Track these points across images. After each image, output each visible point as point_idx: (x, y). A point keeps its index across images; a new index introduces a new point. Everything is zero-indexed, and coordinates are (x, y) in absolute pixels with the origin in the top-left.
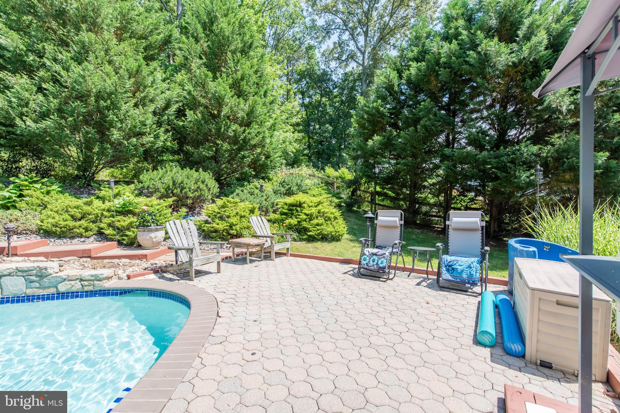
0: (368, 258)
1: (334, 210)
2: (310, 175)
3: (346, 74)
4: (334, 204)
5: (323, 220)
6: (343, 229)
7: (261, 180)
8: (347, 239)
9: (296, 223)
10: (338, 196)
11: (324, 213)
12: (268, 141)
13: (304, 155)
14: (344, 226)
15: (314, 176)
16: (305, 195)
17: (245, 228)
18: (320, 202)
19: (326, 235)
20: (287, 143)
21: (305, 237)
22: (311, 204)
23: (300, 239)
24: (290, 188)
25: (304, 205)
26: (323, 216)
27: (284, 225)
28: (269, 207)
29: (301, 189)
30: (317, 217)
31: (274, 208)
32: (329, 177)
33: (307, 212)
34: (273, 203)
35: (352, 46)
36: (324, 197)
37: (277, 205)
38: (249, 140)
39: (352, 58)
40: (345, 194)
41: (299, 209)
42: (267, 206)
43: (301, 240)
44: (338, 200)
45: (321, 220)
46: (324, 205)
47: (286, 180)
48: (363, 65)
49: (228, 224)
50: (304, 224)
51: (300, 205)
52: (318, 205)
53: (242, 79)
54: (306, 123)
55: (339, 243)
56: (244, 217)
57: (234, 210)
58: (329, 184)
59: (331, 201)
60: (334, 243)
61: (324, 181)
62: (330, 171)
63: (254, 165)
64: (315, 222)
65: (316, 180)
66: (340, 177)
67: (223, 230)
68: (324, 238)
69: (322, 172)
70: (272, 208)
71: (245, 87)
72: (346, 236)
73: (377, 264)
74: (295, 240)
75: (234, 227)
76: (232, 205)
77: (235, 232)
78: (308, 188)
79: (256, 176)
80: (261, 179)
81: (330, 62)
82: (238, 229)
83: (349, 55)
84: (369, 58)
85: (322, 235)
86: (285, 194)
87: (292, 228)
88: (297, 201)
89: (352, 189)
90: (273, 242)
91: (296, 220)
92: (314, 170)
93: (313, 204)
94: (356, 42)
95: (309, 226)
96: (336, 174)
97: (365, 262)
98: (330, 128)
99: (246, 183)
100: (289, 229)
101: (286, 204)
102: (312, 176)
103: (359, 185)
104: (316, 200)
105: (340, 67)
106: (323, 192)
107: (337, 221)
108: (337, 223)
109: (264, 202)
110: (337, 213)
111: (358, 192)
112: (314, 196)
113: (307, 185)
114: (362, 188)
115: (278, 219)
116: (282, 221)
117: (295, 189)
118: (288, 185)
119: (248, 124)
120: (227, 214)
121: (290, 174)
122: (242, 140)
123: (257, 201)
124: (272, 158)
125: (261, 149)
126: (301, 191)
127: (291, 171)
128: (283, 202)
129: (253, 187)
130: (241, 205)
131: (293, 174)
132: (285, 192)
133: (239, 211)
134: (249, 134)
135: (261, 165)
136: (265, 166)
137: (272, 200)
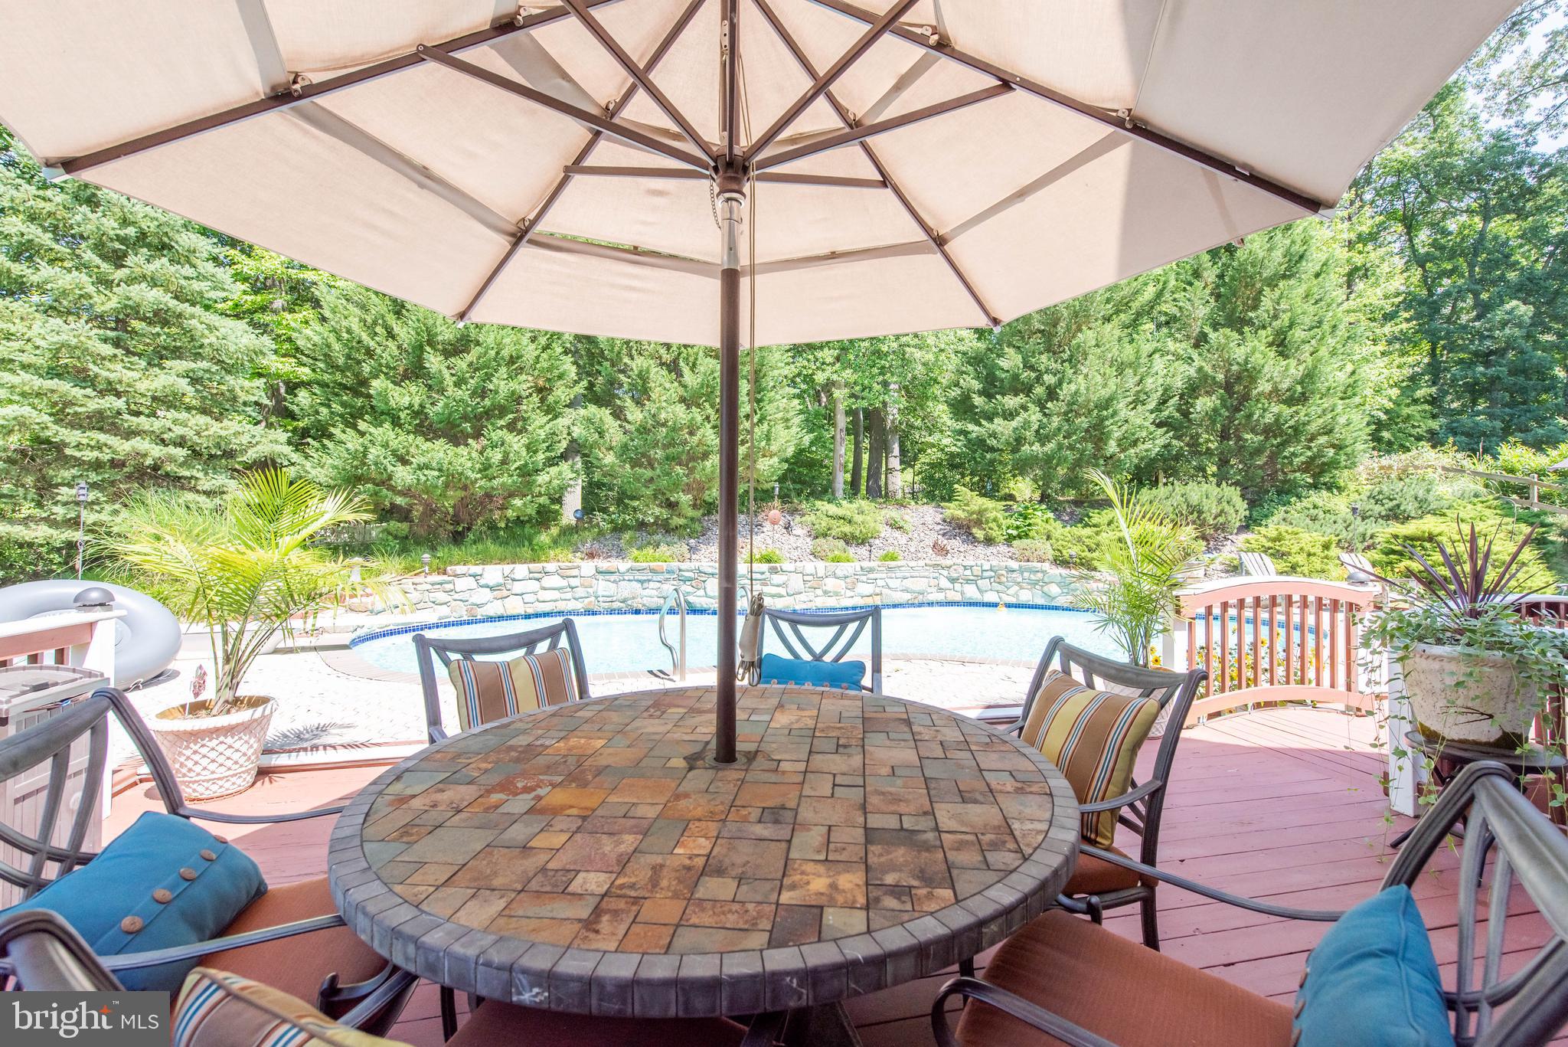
1: (1519, 550)
2: (1447, 469)
4: (1520, 538)
7: (1324, 492)
12: (1342, 420)
15: (1461, 470)
16: (1442, 519)
24: (1398, 506)
25: (1439, 538)
27: (1397, 570)
28: (1356, 541)
29: (1425, 508)
31: (1367, 543)
32: (1511, 471)
34: (1364, 535)
36: (1493, 522)
37: (1372, 537)
38: (1304, 425)
41: (1427, 545)
42: (1352, 539)
44: (1535, 530)
47: (1384, 488)
51: (1431, 538)
53: (1291, 325)
54: (1425, 308)
56: (1314, 554)
58: (1510, 489)
59: (1511, 532)
61: (1492, 483)
62: (1514, 453)
63: (1312, 466)
65: (1467, 484)
69: (1488, 458)
70: (1362, 542)
71: (1296, 336)
76: (1290, 536)
78: (1445, 503)
79: (1315, 486)
80: (1325, 489)
86: (1387, 518)
88: (1424, 532)
92: (1461, 455)
96: (1540, 461)
98: (1526, 310)
99: (1293, 499)
101: (1396, 537)
102: (1456, 471)
106: (1489, 512)
109: (1344, 533)
110: (1529, 554)
113: (1439, 499)
115: (1380, 562)
116: (1391, 563)
117: (1410, 507)
118: (1391, 500)
119: (1303, 399)
120: (1284, 549)
121: (1382, 468)
122: (1290, 427)
123: (1329, 531)
124: (1349, 450)
125: (1326, 438)
126: (1429, 513)
127: (1385, 461)
128: (1385, 531)
129: (1308, 506)
130: (1305, 537)
131: (1390, 467)
132: (1383, 513)
133: (1303, 545)
134: (1306, 415)
135: (1324, 464)
136: (1333, 464)
137: (1361, 530)
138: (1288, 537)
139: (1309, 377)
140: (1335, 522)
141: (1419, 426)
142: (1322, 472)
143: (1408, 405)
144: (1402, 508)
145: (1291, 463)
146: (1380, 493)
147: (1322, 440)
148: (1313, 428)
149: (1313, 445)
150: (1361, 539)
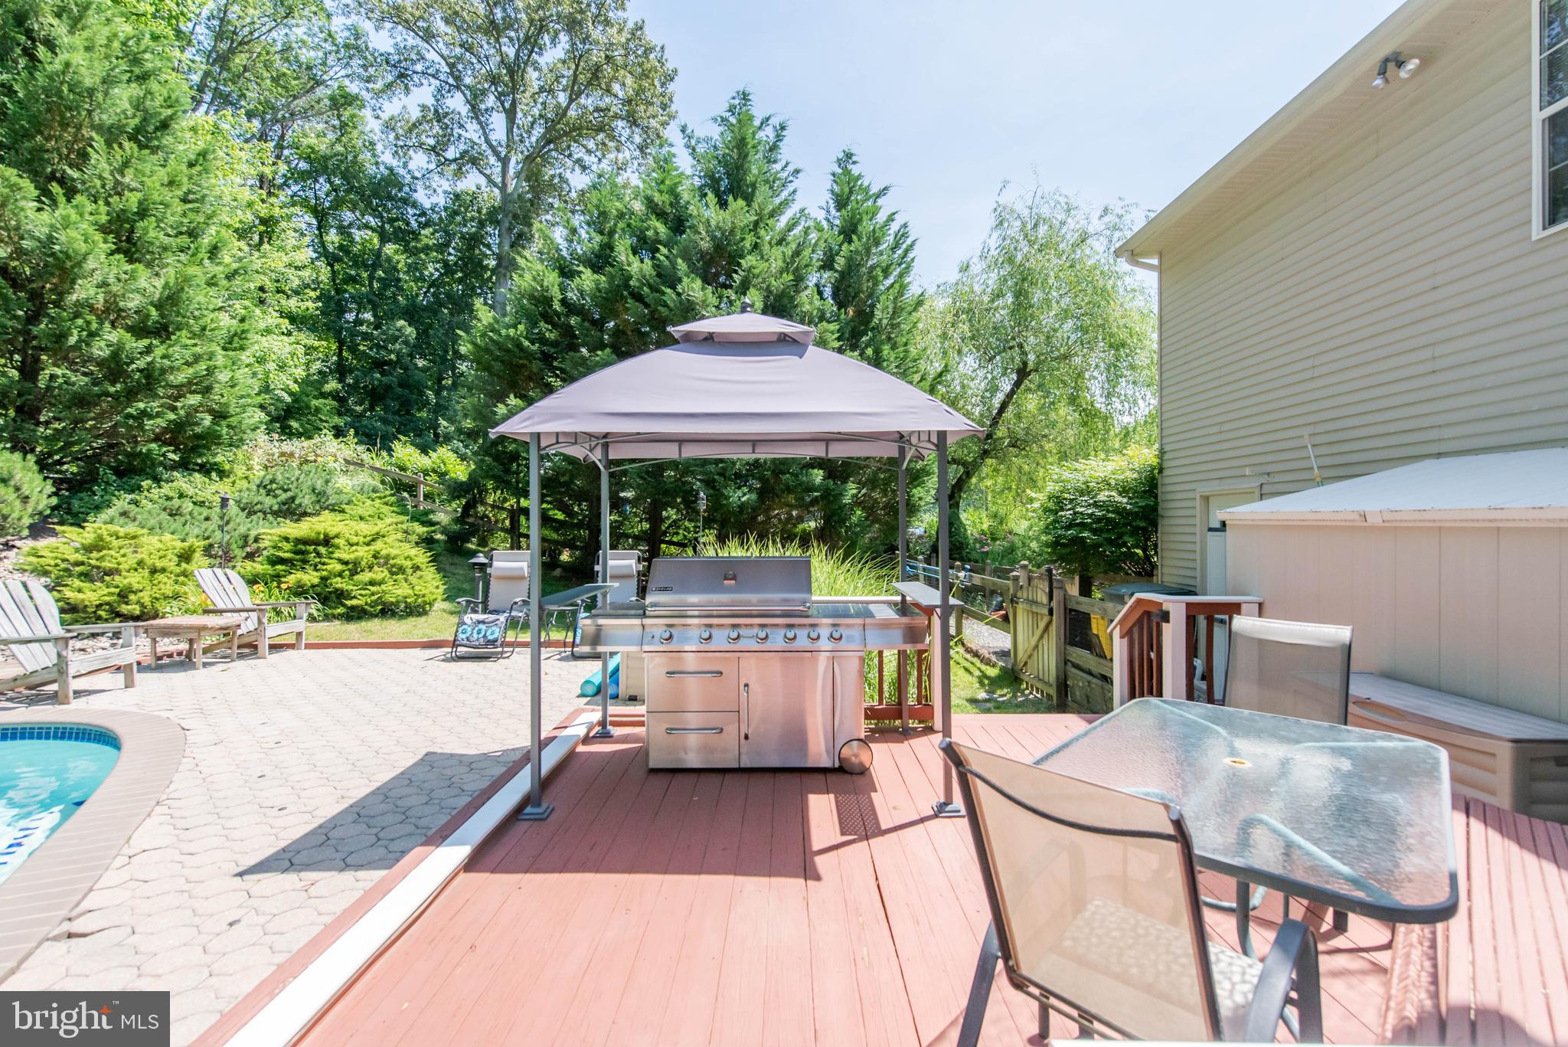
0: (469, 629)
1: (413, 552)
2: (347, 462)
3: (457, 196)
4: (414, 538)
5: (386, 573)
6: (434, 590)
7: (197, 475)
8: (444, 610)
9: (316, 581)
10: (425, 519)
11: (387, 557)
12: (223, 377)
13: (323, 395)
14: (436, 584)
15: (361, 465)
16: (340, 517)
17: (166, 598)
18: (378, 534)
19: (392, 603)
20: (271, 366)
21: (340, 610)
22: (355, 539)
23: (326, 615)
24: (293, 499)
25: (336, 541)
26: (386, 563)
27: (284, 586)
28: (234, 546)
29: (323, 502)
30: (371, 568)
31: (248, 549)
32: (403, 469)
33: (346, 557)
34: (246, 537)
35: (472, 131)
36: (390, 521)
37: (256, 540)
38: (163, 371)
39: (474, 161)
40: (446, 512)
41: (322, 550)
42: (228, 544)
43: (327, 618)
44: (425, 529)
45: (379, 573)
46: (389, 540)
47: (279, 477)
48: (503, 188)
49: (113, 590)
50: (338, 583)
51: (327, 541)
52: (373, 540)
53: (143, 213)
54: (333, 304)
55: (423, 619)
56: (163, 570)
57: (131, 556)
58: (402, 487)
59: (406, 532)
60: (412, 620)
61: (388, 479)
62: (405, 452)
63: (174, 435)
64: (366, 576)
65: (366, 478)
66: (434, 471)
67: (99, 606)
68: (388, 611)
69: (384, 454)
70: (243, 547)
71: (152, 234)
72: (440, 605)
73: (485, 636)
74: (312, 619)
75: (132, 597)
76: (121, 542)
77: (137, 607)
78: (344, 498)
79: (184, 465)
80: (199, 471)
81: (411, 152)
82: (147, 600)
83: (466, 152)
84: (518, 175)
85: (384, 603)
86: (276, 514)
87: (306, 592)
88: (319, 533)
89: (464, 501)
90: (265, 620)
91: (315, 573)
92: (361, 448)
93: (362, 539)
94: (483, 128)
95: (351, 587)
96: (425, 462)
97: (464, 636)
98: (410, 331)
99: (146, 484)
100: (297, 594)
101: (287, 539)
102: (356, 464)
103: (480, 493)
104: (366, 529)
105: (441, 174)
106: (386, 509)
107: (419, 573)
108: (421, 577)
109: (218, 534)
110: (421, 556)
111: (481, 509)
112: (361, 518)
113: (339, 492)
114: (490, 500)
115: (264, 575)
116: (277, 577)
117: (306, 501)
118: (285, 491)
119: (162, 331)
120: (107, 564)
121: (283, 454)
122: (138, 370)
123: (196, 531)
124: (233, 421)
125: (198, 397)
126: (327, 508)
127: (287, 446)
128: (274, 533)
129: (171, 494)
130: (151, 543)
131: (292, 455)
132: (276, 507)
133: (145, 556)
134: (164, 357)
135: (198, 437)
136: (210, 439)
137: (242, 530)
138: (115, 543)
139: (171, 300)
140: (207, 519)
141: (326, 422)
142: (195, 450)
143: (315, 398)
144: (297, 502)
145: (141, 427)
146: (272, 481)
147: (193, 400)
148: (180, 378)
149: (178, 404)
150: (241, 543)
